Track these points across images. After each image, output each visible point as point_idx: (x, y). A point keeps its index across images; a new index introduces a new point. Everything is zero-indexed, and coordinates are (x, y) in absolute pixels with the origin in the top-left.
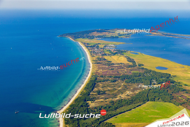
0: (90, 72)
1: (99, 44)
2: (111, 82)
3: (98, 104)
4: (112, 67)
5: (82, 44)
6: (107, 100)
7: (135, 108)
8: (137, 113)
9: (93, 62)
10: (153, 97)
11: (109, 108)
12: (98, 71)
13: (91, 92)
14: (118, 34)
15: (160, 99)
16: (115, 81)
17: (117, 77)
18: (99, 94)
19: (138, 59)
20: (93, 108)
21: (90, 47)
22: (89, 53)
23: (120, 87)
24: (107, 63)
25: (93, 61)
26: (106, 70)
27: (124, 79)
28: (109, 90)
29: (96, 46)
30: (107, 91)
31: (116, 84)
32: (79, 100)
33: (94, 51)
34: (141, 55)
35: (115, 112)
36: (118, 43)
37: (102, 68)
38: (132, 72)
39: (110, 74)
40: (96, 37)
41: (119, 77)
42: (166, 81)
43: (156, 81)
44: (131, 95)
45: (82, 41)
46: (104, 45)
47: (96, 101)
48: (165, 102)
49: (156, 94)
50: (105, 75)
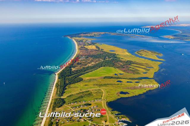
0: (76, 54)
1: (83, 40)
4: (87, 51)
7: (94, 70)
10: (104, 65)
14: (94, 35)
16: (87, 58)
17: (89, 56)
18: (78, 64)
19: (101, 47)
20: (73, 71)
25: (78, 48)
27: (92, 57)
28: (83, 62)
32: (67, 67)
34: (103, 45)
35: (84, 72)
38: (97, 53)
40: (82, 36)
43: (108, 57)
44: (94, 64)
45: (75, 39)
46: (86, 40)
47: (76, 68)
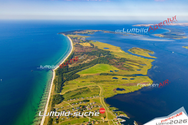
3: (73, 66)
4: (82, 48)
5: (69, 37)
7: (90, 67)
10: (100, 62)
11: (78, 67)
12: (75, 50)
16: (83, 55)
20: (70, 68)
23: (85, 57)
24: (80, 46)
25: (74, 45)
26: (79, 50)
29: (76, 38)
33: (75, 41)
35: (81, 69)
36: (87, 37)
38: (92, 50)
40: (77, 34)
41: (85, 53)
42: (107, 54)
44: (89, 61)
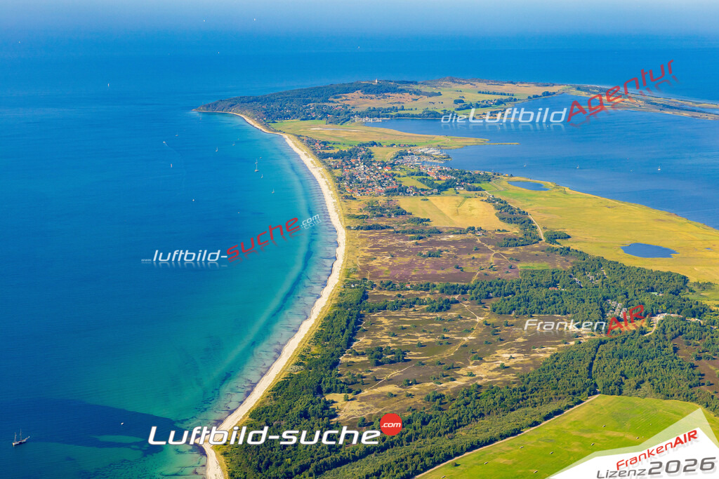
0: (338, 266)
1: (374, 144)
2: (429, 310)
3: (377, 406)
4: (431, 243)
5: (299, 143)
6: (414, 388)
7: (536, 424)
8: (544, 445)
9: (349, 222)
10: (615, 377)
11: (424, 423)
12: (373, 263)
13: (343, 352)
14: (456, 102)
15: (646, 387)
16: (445, 306)
17: (454, 290)
18: (378, 364)
19: (546, 212)
20: (352, 424)
21: (336, 157)
22: (331, 182)
23: (469, 331)
24: (409, 226)
25: (351, 217)
26: (407, 259)
27: (488, 297)
28: (421, 345)
29: (362, 153)
30: (412, 347)
31: (452, 320)
32: (291, 388)
33: (353, 177)
34: (555, 192)
35: (450, 443)
36: (455, 143)
37: (390, 249)
38: (520, 266)
39: (425, 277)
40: (362, 115)
41: (464, 290)
42: (670, 307)
43: (627, 306)
44: (516, 365)
45: (301, 132)
46: (395, 150)
47: (366, 392)
48: (668, 397)
49: (628, 365)
50: (404, 279)
